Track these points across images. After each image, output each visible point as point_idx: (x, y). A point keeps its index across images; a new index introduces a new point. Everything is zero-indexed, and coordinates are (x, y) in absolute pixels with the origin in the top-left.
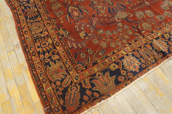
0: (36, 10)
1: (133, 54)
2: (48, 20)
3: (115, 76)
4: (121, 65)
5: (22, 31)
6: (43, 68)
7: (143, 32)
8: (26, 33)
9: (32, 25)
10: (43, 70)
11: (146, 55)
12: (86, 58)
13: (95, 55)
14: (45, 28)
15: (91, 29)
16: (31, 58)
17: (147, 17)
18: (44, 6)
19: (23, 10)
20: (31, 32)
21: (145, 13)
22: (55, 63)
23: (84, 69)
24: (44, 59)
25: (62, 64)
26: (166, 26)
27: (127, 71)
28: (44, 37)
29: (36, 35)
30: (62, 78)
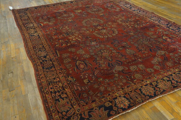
0: (51, 62)
1: (124, 96)
2: (60, 70)
3: (108, 111)
4: (114, 103)
5: (39, 77)
6: (54, 103)
7: (135, 81)
8: (42, 78)
9: (47, 73)
10: (53, 104)
11: (135, 97)
12: (87, 97)
13: (94, 95)
14: (57, 76)
15: (93, 77)
16: (45, 96)
17: (140, 70)
18: (57, 60)
19: (41, 63)
20: (47, 78)
21: (138, 67)
22: (63, 99)
23: (85, 104)
24: (55, 97)
25: (68, 100)
26: (154, 76)
27: (118, 107)
28: (56, 82)
29: (50, 80)
30: (67, 110)
